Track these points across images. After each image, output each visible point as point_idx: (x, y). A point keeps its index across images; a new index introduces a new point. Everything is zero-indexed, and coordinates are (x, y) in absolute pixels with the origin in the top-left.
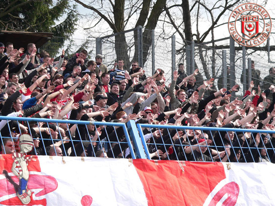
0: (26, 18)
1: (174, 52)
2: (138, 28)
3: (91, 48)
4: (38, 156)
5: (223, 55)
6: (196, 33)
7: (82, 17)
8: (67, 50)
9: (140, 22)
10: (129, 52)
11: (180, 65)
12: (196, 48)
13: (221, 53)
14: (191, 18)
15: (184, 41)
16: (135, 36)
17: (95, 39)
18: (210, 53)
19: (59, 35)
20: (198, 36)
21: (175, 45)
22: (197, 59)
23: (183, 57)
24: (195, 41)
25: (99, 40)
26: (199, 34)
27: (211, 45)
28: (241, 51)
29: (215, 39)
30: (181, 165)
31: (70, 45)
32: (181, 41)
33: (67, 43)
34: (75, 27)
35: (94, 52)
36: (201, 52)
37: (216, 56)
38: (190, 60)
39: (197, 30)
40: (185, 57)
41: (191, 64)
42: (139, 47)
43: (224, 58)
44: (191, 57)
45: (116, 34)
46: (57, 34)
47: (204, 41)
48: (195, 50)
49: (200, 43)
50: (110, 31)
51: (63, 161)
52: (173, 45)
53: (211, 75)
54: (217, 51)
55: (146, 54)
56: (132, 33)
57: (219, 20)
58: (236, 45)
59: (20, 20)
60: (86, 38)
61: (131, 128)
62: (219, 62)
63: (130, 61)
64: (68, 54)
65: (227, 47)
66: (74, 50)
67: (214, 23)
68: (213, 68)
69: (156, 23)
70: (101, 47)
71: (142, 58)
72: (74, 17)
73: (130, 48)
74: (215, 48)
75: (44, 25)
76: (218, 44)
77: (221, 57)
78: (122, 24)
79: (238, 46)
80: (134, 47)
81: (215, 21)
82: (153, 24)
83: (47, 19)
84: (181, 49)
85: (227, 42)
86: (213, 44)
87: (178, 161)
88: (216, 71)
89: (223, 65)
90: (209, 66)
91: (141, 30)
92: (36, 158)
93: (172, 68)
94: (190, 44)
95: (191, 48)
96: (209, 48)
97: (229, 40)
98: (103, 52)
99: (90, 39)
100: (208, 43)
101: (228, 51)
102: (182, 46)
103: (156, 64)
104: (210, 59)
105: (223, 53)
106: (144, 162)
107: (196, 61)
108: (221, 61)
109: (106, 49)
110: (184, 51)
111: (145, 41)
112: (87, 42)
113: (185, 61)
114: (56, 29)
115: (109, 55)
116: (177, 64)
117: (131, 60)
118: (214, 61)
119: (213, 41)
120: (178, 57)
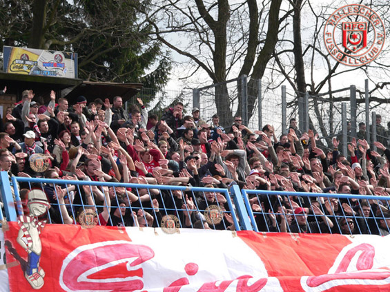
0: (111, 67)
1: (285, 105)
2: (242, 78)
3: (188, 100)
4: (126, 228)
5: (342, 109)
6: (311, 83)
7: (177, 65)
8: (158, 104)
9: (245, 70)
10: (231, 105)
11: (293, 120)
12: (310, 100)
13: (340, 106)
14: (305, 66)
15: (296, 92)
16: (239, 87)
17: (191, 91)
18: (327, 106)
19: (150, 86)
20: (312, 86)
21: (285, 97)
22: (312, 113)
23: (294, 110)
24: (310, 93)
25: (196, 92)
26: (313, 84)
27: (328, 96)
28: (364, 104)
29: (332, 90)
30: (293, 237)
31: (162, 98)
32: (293, 92)
33: (158, 95)
34: (168, 76)
35: (191, 106)
36: (316, 105)
37: (334, 110)
38: (303, 115)
39: (312, 80)
40: (297, 111)
41: (305, 119)
42: (243, 100)
43: (343, 113)
44: (305, 111)
45: (216, 85)
46: (147, 86)
47: (320, 92)
48: (310, 102)
49: (315, 94)
50: (210, 81)
51: (156, 233)
52: (283, 97)
53: (328, 133)
54: (335, 104)
55: (251, 108)
56: (236, 82)
57: (337, 68)
58: (358, 97)
59: (105, 69)
60: (181, 88)
61: (235, 195)
62: (337, 117)
63: (233, 116)
64: (160, 108)
65: (347, 99)
66: (167, 103)
67: (331, 72)
68: (331, 123)
69: (263, 72)
70: (198, 100)
71: (247, 112)
72: (167, 65)
73: (233, 101)
74: (332, 100)
75: (132, 74)
76: (336, 95)
77: (340, 111)
78: (224, 73)
79: (359, 98)
80: (237, 99)
81: (332, 68)
82: (259, 72)
83: (136, 67)
84: (292, 102)
85: (347, 94)
86: (331, 96)
87: (291, 233)
88: (334, 127)
89: (342, 120)
90: (326, 121)
91: (245, 79)
92: (124, 229)
93: (282, 124)
94: (303, 96)
95: (305, 100)
96: (325, 101)
97: (349, 91)
98: (202, 106)
99: (186, 90)
100: (324, 94)
101: (348, 103)
102: (294, 98)
103: (263, 119)
104: (326, 113)
105: (342, 106)
106: (250, 233)
107: (311, 116)
108: (340, 115)
109: (204, 102)
110: (296, 103)
111: (250, 93)
112: (182, 94)
113: (298, 115)
114: (146, 79)
115: (208, 109)
116: (287, 119)
117: (234, 114)
118: (331, 116)
119: (330, 92)
120: (289, 111)
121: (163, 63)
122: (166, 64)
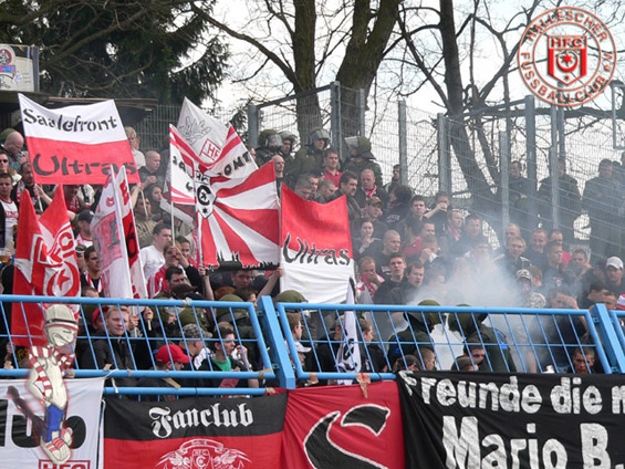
33: (206, 104)
37: (514, 131)
47: (488, 99)
77: (524, 132)
78: (311, 71)
81: (509, 53)
108: (524, 140)
114: (184, 76)
121: (214, 47)
122: (219, 46)
